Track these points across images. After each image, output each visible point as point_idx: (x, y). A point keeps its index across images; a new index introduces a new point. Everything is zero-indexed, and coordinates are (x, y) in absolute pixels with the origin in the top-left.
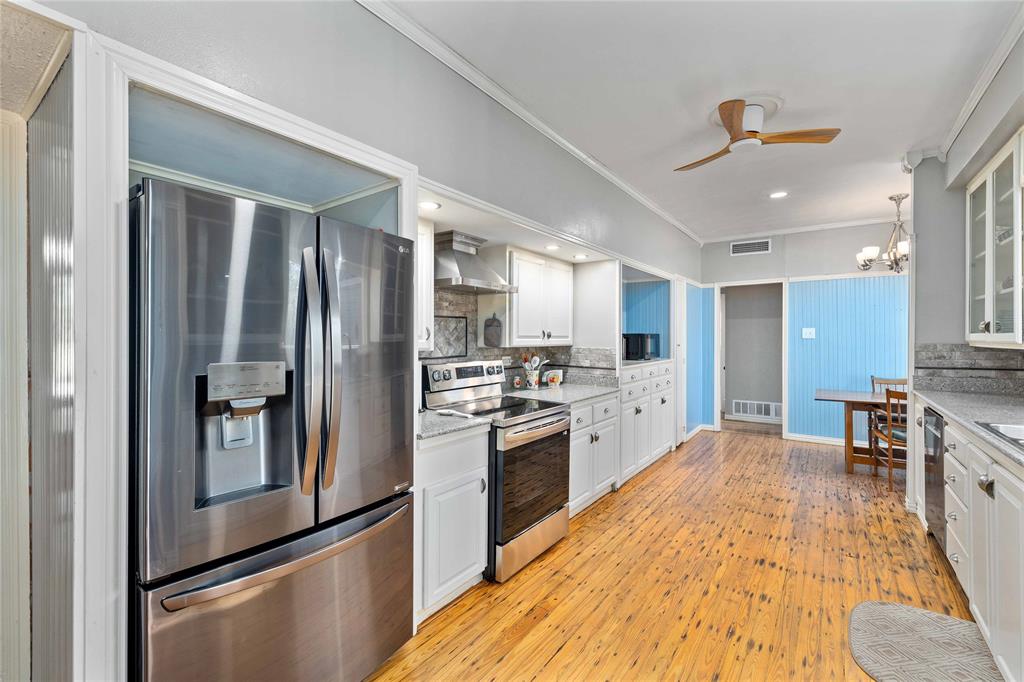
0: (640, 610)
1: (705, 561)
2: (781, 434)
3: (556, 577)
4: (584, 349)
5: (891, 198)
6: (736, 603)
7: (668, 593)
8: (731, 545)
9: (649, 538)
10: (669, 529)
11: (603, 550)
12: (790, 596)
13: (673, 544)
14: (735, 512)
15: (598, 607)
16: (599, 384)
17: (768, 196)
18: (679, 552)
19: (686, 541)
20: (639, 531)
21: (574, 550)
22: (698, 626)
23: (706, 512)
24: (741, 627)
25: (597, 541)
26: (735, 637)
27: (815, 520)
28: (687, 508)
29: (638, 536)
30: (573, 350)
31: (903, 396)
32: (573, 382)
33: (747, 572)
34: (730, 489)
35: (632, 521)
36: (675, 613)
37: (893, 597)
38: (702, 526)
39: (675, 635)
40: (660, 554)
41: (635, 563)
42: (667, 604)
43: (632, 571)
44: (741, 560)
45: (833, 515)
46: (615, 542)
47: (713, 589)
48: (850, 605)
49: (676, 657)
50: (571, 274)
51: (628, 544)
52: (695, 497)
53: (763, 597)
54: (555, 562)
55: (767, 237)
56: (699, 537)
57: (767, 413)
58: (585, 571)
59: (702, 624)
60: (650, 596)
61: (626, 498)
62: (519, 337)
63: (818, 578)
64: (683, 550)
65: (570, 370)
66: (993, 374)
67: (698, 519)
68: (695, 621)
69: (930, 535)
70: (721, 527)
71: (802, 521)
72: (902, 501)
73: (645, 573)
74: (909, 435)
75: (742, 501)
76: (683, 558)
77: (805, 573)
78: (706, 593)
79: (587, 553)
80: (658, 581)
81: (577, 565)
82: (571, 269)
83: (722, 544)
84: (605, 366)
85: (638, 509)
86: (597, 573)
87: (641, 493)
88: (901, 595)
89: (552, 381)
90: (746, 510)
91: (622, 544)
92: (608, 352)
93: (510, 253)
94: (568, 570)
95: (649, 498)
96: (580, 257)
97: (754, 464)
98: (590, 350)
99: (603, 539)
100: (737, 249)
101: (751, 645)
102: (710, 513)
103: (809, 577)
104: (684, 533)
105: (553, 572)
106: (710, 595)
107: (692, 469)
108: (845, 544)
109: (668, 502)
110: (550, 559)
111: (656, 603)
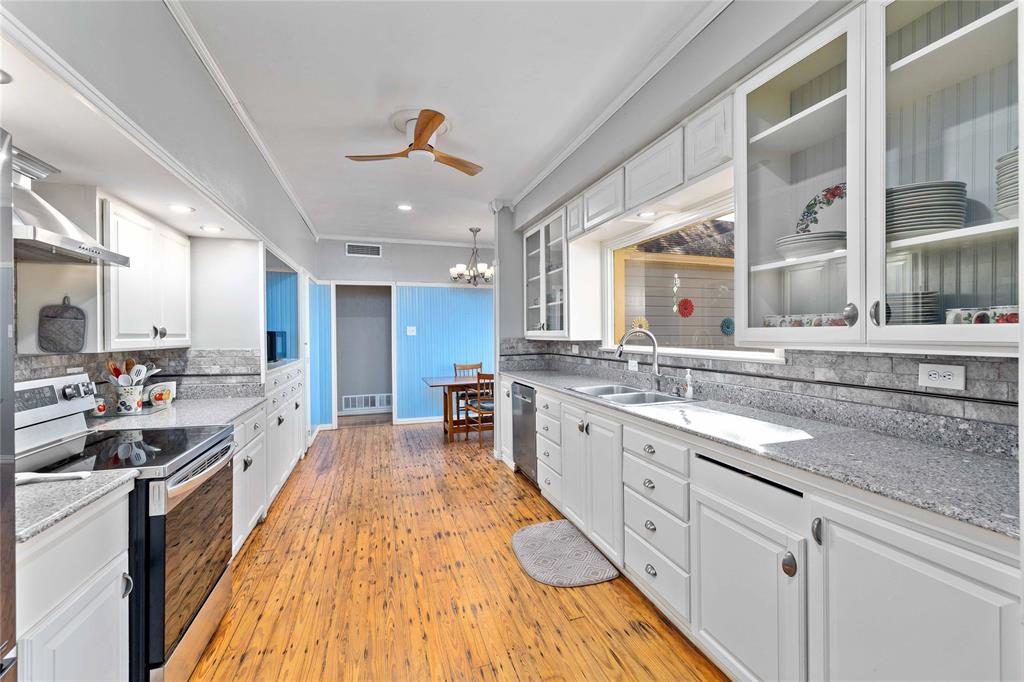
0: (370, 637)
1: (398, 556)
2: (392, 420)
3: (247, 663)
4: (210, 352)
5: (471, 230)
6: (443, 580)
7: (385, 604)
8: (409, 531)
9: (332, 560)
10: (347, 541)
11: (289, 597)
12: (474, 554)
13: (360, 554)
14: (395, 500)
15: (324, 663)
16: (237, 395)
17: (397, 206)
18: (370, 559)
19: (370, 546)
20: (317, 555)
21: (251, 616)
22: (429, 619)
23: (371, 510)
24: (459, 598)
25: (276, 590)
26: (461, 610)
27: (453, 486)
28: (351, 513)
29: (320, 562)
30: (191, 354)
31: (491, 377)
32: (194, 396)
33: (435, 549)
34: (378, 481)
35: (303, 549)
36: (403, 621)
37: (524, 522)
38: (375, 524)
39: (416, 641)
40: (354, 570)
41: (335, 592)
42: (391, 615)
43: (337, 602)
44: (425, 542)
45: (460, 478)
46: (298, 579)
47: (419, 579)
48: (508, 541)
49: (430, 660)
50: (187, 249)
51: (313, 576)
52: (353, 499)
53: (458, 564)
54: (233, 645)
55: (380, 243)
56: (379, 536)
57: (373, 404)
58: (282, 632)
59: (431, 616)
60: (371, 616)
61: (281, 525)
62: (120, 336)
63: (480, 529)
64: (372, 555)
65: (186, 382)
66: (535, 357)
67: (368, 519)
68: (424, 616)
69: (518, 471)
70: (391, 519)
71: (445, 490)
72: (492, 455)
73: (351, 597)
74: (496, 405)
75: (394, 488)
76: (377, 563)
77: (471, 530)
78: (416, 585)
79: (271, 609)
80: (369, 598)
81: (266, 631)
82: (187, 243)
83: (402, 534)
84: (244, 371)
85: (301, 534)
86: (299, 627)
87: (295, 515)
88: (527, 519)
89: (159, 398)
90: (402, 496)
91: (306, 579)
92: (248, 355)
93: (102, 203)
94: (258, 644)
95: (308, 515)
96: (211, 230)
97: (383, 453)
98: (221, 353)
99: (281, 584)
100: (353, 249)
101: (474, 609)
102: (375, 510)
103: (475, 531)
104: (364, 538)
105: (238, 659)
106: (421, 585)
107: (333, 473)
108: (479, 497)
109: (329, 514)
110: (221, 646)
111: (381, 621)
